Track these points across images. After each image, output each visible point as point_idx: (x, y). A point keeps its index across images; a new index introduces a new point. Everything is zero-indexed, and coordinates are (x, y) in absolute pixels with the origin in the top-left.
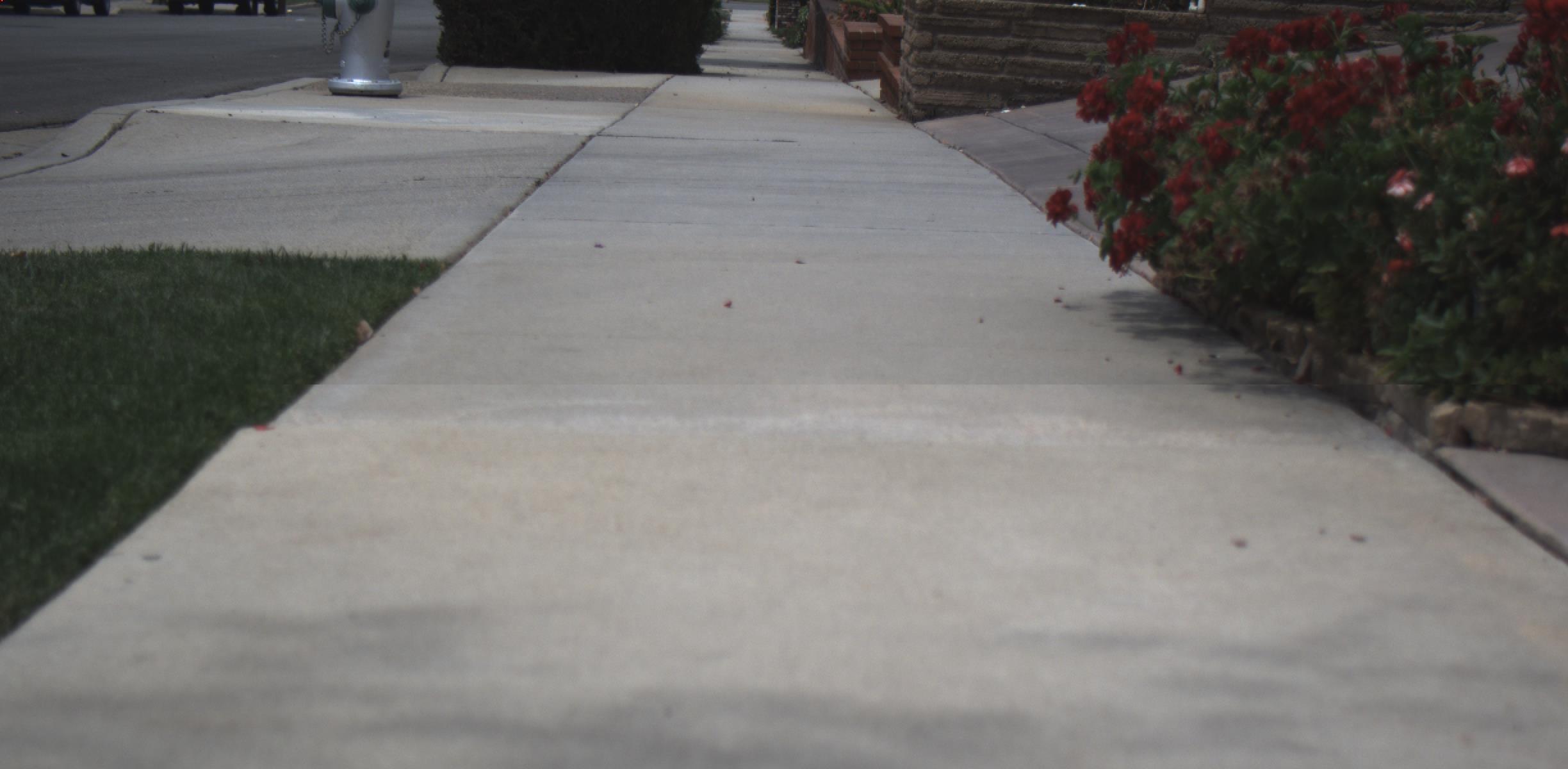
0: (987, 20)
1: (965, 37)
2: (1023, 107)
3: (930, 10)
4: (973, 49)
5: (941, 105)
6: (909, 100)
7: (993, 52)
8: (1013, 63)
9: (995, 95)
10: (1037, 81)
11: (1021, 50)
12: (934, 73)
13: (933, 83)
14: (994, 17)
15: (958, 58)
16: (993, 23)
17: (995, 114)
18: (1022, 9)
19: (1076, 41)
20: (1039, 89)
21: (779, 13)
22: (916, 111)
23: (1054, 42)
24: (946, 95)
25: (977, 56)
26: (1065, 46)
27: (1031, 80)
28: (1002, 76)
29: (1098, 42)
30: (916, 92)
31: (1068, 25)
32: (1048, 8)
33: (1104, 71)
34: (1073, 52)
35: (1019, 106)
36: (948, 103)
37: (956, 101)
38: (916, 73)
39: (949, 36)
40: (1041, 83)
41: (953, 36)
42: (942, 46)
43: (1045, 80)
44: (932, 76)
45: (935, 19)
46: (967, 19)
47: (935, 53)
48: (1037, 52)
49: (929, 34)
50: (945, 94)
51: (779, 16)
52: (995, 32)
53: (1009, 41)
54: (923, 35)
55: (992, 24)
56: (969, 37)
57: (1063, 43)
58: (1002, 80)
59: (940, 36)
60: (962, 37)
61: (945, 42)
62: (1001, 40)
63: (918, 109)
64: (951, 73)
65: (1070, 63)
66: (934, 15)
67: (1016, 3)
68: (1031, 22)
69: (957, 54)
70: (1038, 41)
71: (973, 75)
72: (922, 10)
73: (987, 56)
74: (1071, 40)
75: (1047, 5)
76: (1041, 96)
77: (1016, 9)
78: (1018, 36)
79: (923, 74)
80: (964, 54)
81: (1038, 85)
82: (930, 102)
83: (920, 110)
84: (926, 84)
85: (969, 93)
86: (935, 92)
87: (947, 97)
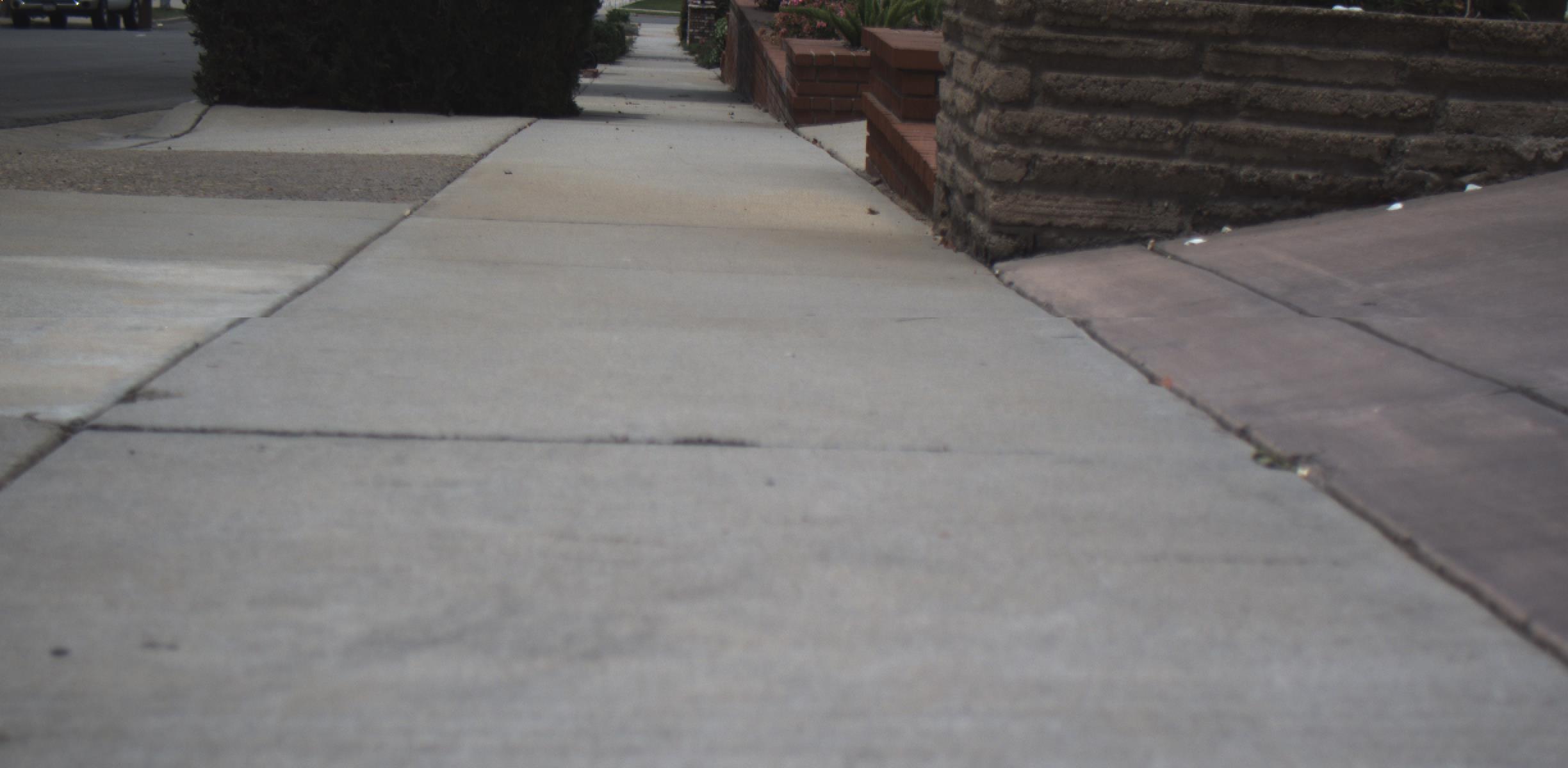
0: (1150, 40)
1: (1103, 78)
2: (1227, 229)
3: (1027, 19)
4: (1120, 106)
5: (1049, 226)
6: (971, 208)
7: (1163, 110)
8: (1206, 135)
9: (1166, 204)
10: (1258, 174)
11: (1224, 106)
12: (1035, 157)
13: (1031, 178)
14: (1167, 35)
15: (1086, 123)
16: (1163, 48)
17: (1169, 246)
18: (1227, 17)
19: (1342, 85)
20: (1264, 190)
21: (691, 27)
22: (995, 239)
23: (1295, 89)
24: (1060, 203)
25: (1127, 119)
26: (1319, 97)
27: (1244, 171)
28: (1182, 163)
29: (1389, 89)
30: (994, 198)
31: (1328, 53)
32: (1285, 14)
33: (1403, 153)
34: (1337, 110)
35: (1219, 228)
36: (1064, 222)
37: (1081, 217)
38: (997, 157)
39: (1069, 77)
40: (1265, 178)
41: (1078, 76)
42: (1054, 98)
43: (1275, 171)
44: (1029, 163)
45: (1037, 39)
46: (1108, 38)
47: (1036, 112)
48: (1259, 110)
49: (1024, 72)
50: (1057, 200)
51: (692, 30)
52: (1167, 67)
53: (1198, 87)
54: (1010, 74)
55: (1162, 50)
56: (1110, 78)
57: (1315, 90)
58: (1182, 170)
59: (1049, 76)
60: (1095, 77)
61: (1059, 88)
62: (1181, 85)
63: (1000, 233)
64: (1072, 155)
65: (1331, 134)
66: (1035, 31)
67: (1214, 6)
68: (1245, 45)
69: (1086, 116)
70: (1262, 86)
71: (1119, 159)
72: (1009, 21)
73: (1151, 119)
74: (1332, 84)
75: (1283, 9)
76: (1264, 205)
77: (1213, 17)
78: (1220, 77)
79: (1011, 160)
80: (1098, 116)
81: (1261, 181)
82: (1026, 218)
83: (1003, 237)
84: (1016, 180)
85: (1109, 199)
86: (1037, 198)
87: (1062, 208)
